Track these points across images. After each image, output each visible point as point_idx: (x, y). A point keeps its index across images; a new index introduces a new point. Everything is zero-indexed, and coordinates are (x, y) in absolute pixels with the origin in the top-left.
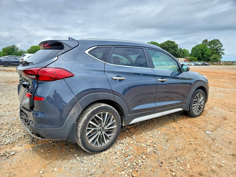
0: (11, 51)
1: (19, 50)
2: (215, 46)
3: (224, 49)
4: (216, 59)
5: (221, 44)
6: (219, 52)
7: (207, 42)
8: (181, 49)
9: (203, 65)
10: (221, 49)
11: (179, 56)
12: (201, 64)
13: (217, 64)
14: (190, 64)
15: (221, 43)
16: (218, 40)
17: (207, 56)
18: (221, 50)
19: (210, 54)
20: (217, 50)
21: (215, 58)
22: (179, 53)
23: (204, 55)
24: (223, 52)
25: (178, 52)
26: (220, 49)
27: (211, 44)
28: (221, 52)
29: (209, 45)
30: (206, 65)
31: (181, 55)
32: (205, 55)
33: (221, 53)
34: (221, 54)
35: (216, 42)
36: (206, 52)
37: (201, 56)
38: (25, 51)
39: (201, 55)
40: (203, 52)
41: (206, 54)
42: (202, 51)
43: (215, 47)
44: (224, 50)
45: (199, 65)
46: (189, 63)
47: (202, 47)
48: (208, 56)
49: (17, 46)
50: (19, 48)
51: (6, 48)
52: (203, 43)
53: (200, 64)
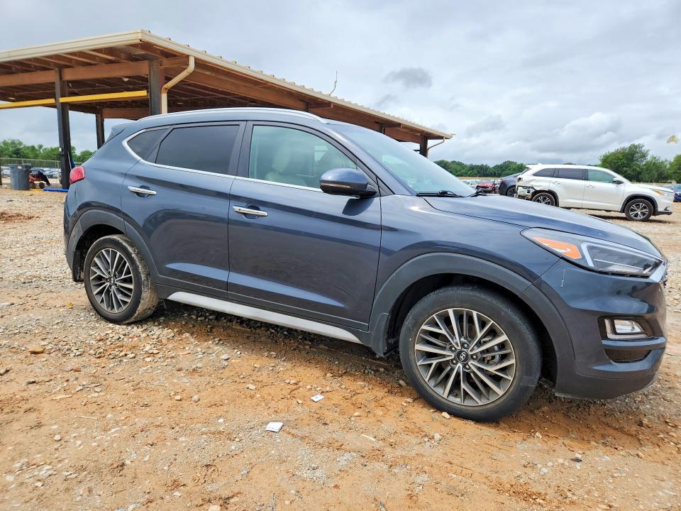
0: (625, 162)
1: (649, 158)
38: (666, 161)
49: (643, 148)
50: (650, 152)
51: (613, 154)
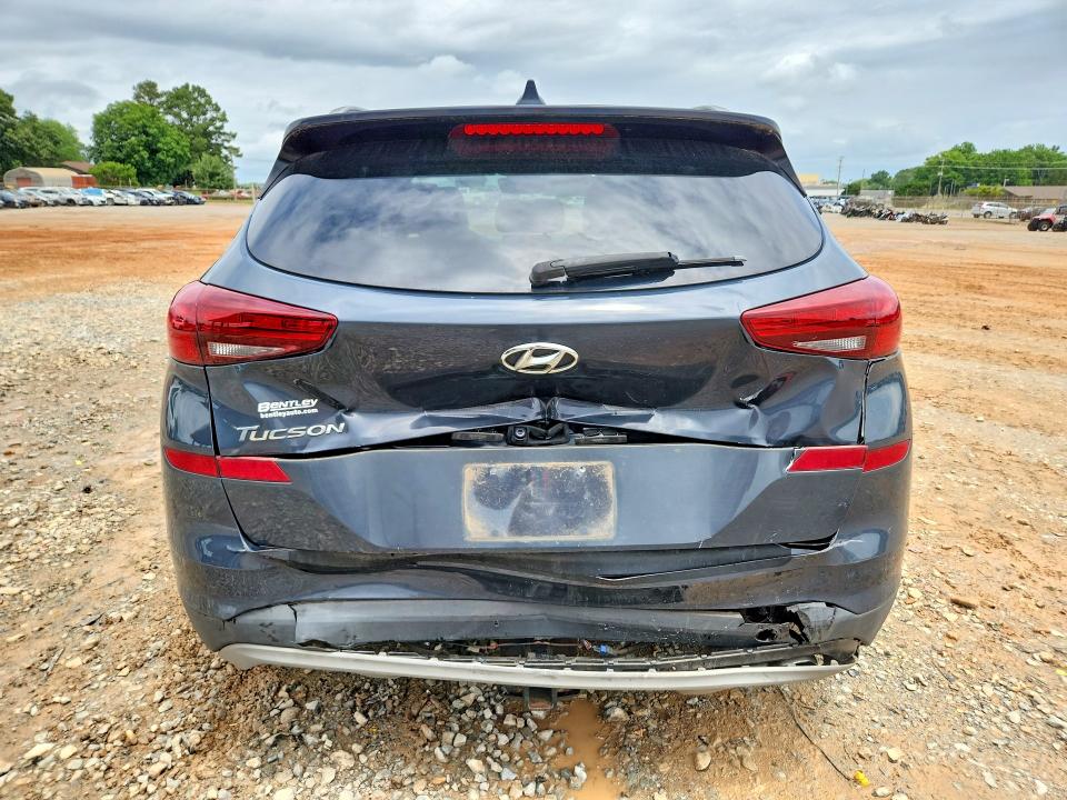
2: (195, 114)
3: (234, 132)
4: (218, 175)
5: (217, 109)
6: (219, 146)
7: (158, 96)
8: (33, 119)
9: (178, 201)
10: (224, 134)
11: (34, 154)
12: (169, 198)
13: (232, 199)
14: (117, 200)
15: (216, 105)
16: (202, 93)
17: (172, 160)
18: (223, 137)
19: (182, 150)
20: (207, 135)
21: (210, 170)
22: (28, 140)
23: (160, 156)
24: (233, 144)
25: (22, 133)
26: (219, 131)
27: (178, 106)
28: (226, 144)
29: (170, 108)
30: (190, 202)
31: (44, 153)
32: (163, 158)
33: (226, 148)
34: (225, 152)
35: (195, 99)
36: (166, 144)
37: (149, 158)
39: (145, 154)
40: (150, 139)
41: (167, 151)
42: (147, 134)
43: (195, 119)
44: (234, 136)
45: (160, 203)
46: (111, 196)
47: (138, 115)
48: (180, 159)
52: (137, 97)
53: (162, 196)
